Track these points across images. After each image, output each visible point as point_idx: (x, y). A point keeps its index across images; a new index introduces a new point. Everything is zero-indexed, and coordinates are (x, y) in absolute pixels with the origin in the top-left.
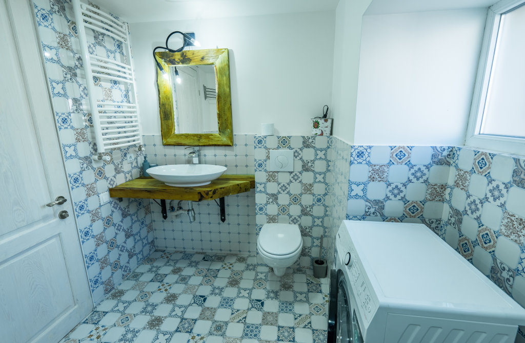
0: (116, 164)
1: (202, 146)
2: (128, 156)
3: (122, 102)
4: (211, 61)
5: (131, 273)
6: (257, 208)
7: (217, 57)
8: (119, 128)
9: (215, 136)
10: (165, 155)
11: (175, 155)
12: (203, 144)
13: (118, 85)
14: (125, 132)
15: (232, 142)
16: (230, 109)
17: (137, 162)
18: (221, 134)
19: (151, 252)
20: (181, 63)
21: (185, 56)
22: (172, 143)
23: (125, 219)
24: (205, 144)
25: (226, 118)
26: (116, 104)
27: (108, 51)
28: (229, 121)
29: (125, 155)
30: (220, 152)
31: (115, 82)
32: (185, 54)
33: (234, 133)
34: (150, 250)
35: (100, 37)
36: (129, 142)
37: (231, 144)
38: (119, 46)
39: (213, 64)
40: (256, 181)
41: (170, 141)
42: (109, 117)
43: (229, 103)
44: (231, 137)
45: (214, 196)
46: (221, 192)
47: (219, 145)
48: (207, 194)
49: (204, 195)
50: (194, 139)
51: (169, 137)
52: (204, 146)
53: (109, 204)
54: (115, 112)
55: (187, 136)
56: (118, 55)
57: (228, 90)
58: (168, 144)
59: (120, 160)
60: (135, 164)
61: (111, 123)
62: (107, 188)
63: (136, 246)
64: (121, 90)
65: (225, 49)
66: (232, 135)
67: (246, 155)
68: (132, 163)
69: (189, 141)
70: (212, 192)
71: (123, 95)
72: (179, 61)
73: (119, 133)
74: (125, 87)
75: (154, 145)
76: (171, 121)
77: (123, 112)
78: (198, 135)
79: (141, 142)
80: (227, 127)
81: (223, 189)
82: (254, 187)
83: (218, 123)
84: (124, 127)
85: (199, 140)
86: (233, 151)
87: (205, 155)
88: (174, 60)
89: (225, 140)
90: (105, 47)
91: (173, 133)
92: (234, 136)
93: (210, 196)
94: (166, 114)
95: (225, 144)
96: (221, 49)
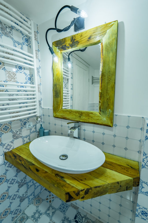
0: (14, 131)
1: (82, 122)
2: (27, 124)
3: (26, 83)
4: (97, 39)
5: (21, 214)
6: (139, 211)
7: (104, 33)
8: (20, 103)
9: (95, 115)
10: (55, 125)
11: (62, 126)
12: (83, 121)
13: (23, 70)
14: (27, 107)
15: (112, 123)
16: (114, 87)
17: (36, 128)
18: (101, 113)
19: (42, 190)
20: (70, 48)
21: (74, 40)
22: (60, 117)
23: (19, 174)
24: (85, 121)
25: (108, 97)
26: (20, 84)
27: (15, 42)
28: (111, 101)
29: (25, 124)
30: (99, 130)
31: (20, 68)
32: (74, 38)
33: (115, 114)
34: (41, 189)
35: (8, 30)
36: (30, 114)
37: (111, 125)
38: (27, 40)
39: (99, 42)
40: (141, 178)
41: (59, 114)
42: (10, 95)
43: (113, 81)
44: (111, 118)
45: (85, 196)
46: (96, 191)
47: (98, 124)
48: (78, 194)
49: (73, 195)
50: (76, 115)
51: (57, 112)
52: (84, 122)
53: (4, 165)
54: (18, 91)
55: (71, 112)
56: (25, 47)
57: (114, 67)
58: (57, 116)
59: (20, 128)
60: (33, 129)
61: (13, 100)
62: (2, 153)
63: (28, 191)
64: (26, 74)
65: (115, 21)
66: (113, 115)
67: (127, 138)
68: (31, 129)
69: (72, 117)
70: (84, 191)
71: (27, 78)
72: (69, 46)
73: (21, 107)
74: (30, 72)
75: (49, 116)
76: (59, 99)
77: (26, 91)
78: (79, 112)
79: (38, 114)
80: (108, 107)
81: (98, 189)
82: (138, 185)
83: (100, 102)
84: (26, 103)
85: (80, 117)
86: (112, 131)
87: (84, 130)
88: (65, 45)
89: (104, 119)
90: (12, 39)
91: (61, 108)
92: (115, 116)
93: (81, 196)
94: (57, 93)
95: (104, 123)
96: (110, 23)
